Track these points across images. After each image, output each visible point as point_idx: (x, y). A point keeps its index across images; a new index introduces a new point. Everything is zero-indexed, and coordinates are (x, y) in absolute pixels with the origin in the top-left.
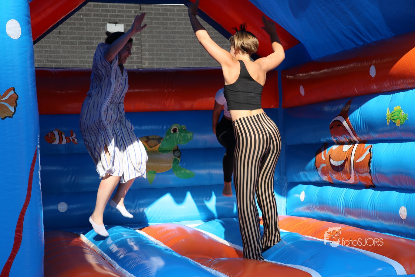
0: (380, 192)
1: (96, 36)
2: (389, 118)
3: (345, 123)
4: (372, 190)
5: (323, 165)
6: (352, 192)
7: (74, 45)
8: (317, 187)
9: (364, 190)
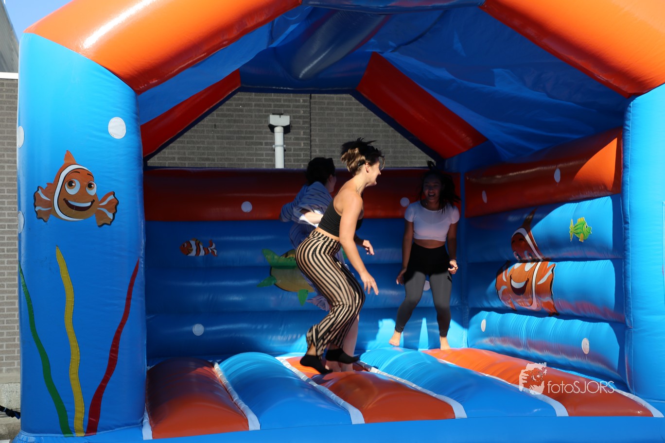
0: (563, 320)
1: (258, 130)
2: (571, 232)
3: (527, 238)
4: (555, 318)
5: (504, 287)
6: (535, 320)
7: (232, 141)
8: (499, 314)
9: (547, 318)
